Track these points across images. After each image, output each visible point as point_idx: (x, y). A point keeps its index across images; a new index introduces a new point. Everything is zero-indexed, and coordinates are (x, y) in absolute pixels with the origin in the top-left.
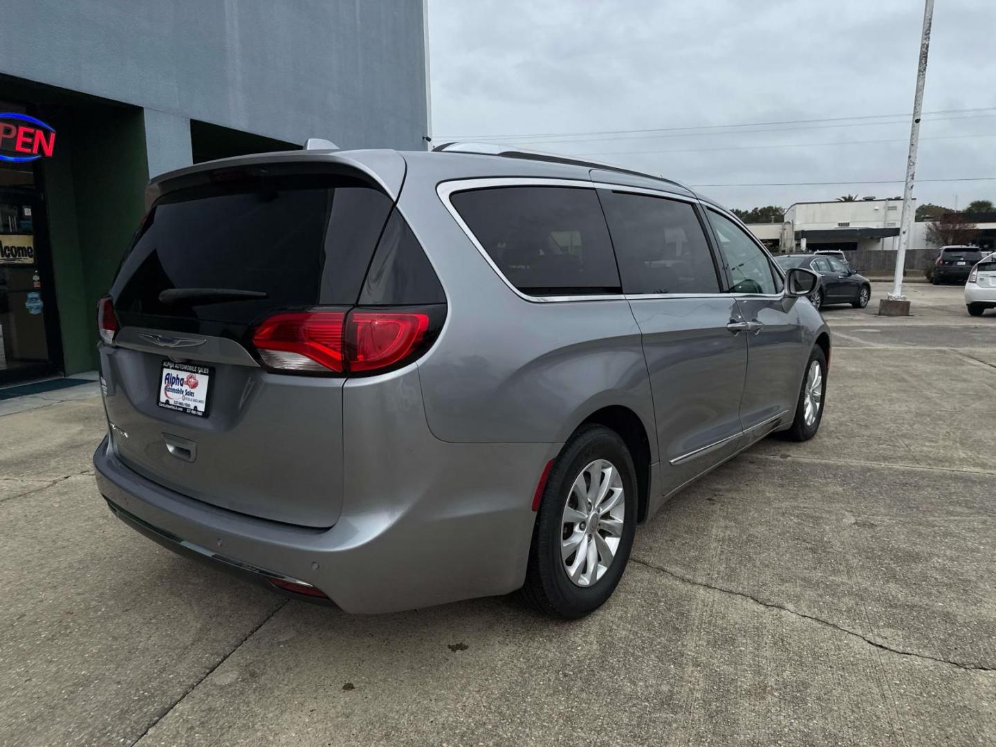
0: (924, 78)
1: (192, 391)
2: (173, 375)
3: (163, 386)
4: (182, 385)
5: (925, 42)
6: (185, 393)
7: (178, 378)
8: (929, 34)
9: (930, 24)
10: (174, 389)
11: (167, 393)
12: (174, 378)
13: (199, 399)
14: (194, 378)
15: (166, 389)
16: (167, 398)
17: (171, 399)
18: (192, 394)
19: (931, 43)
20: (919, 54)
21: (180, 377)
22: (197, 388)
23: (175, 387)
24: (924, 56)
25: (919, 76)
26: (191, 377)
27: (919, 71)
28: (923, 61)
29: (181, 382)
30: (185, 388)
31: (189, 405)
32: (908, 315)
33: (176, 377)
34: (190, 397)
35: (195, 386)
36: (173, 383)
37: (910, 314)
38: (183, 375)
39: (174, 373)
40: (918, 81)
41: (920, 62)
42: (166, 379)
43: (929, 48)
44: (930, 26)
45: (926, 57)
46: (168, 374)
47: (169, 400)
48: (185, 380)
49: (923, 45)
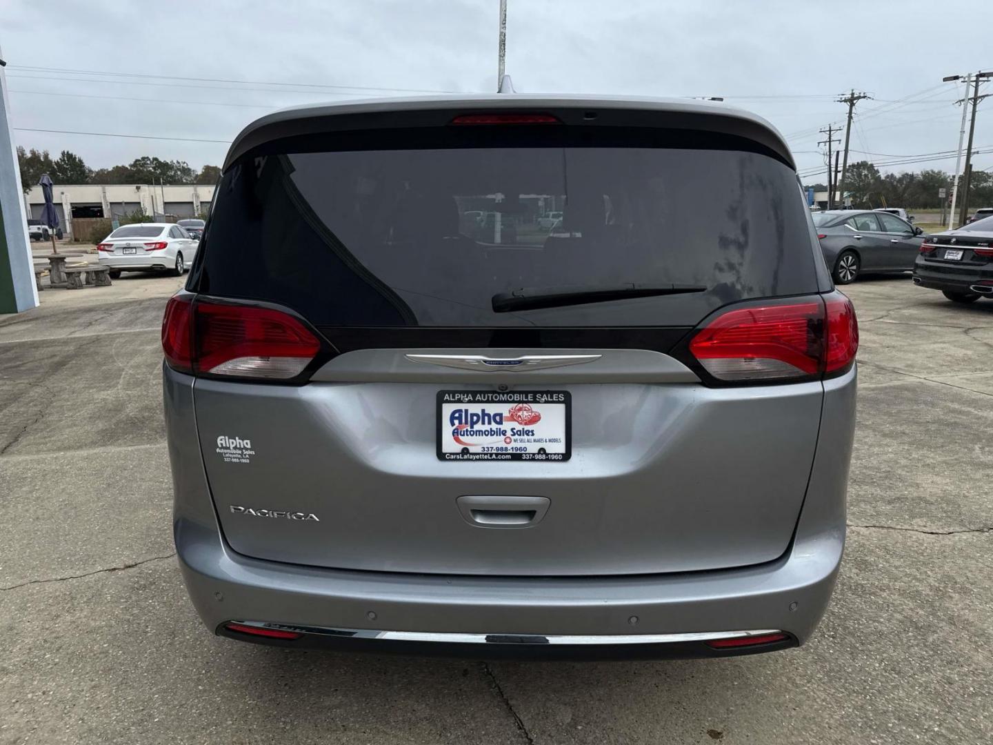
0: (504, 62)
1: (528, 427)
2: (473, 412)
3: (448, 429)
4: (499, 423)
5: (502, 30)
6: (508, 433)
7: (487, 415)
8: (505, 24)
9: (505, 15)
10: (480, 431)
11: (463, 437)
13: (548, 437)
14: (529, 410)
15: (456, 433)
16: (461, 446)
17: (473, 445)
18: (529, 433)
19: (507, 32)
20: (498, 42)
21: (492, 412)
22: (539, 423)
23: (481, 427)
24: (503, 43)
25: (500, 60)
26: (521, 410)
27: (500, 56)
28: (503, 48)
29: (499, 419)
30: (510, 425)
31: (521, 449)
33: (479, 413)
34: (526, 437)
35: (532, 421)
36: (474, 423)
38: (498, 408)
39: (476, 408)
40: (500, 65)
41: (500, 48)
42: (453, 418)
43: (506, 37)
44: (505, 17)
45: (504, 44)
46: (458, 411)
48: (507, 415)
49: (501, 33)
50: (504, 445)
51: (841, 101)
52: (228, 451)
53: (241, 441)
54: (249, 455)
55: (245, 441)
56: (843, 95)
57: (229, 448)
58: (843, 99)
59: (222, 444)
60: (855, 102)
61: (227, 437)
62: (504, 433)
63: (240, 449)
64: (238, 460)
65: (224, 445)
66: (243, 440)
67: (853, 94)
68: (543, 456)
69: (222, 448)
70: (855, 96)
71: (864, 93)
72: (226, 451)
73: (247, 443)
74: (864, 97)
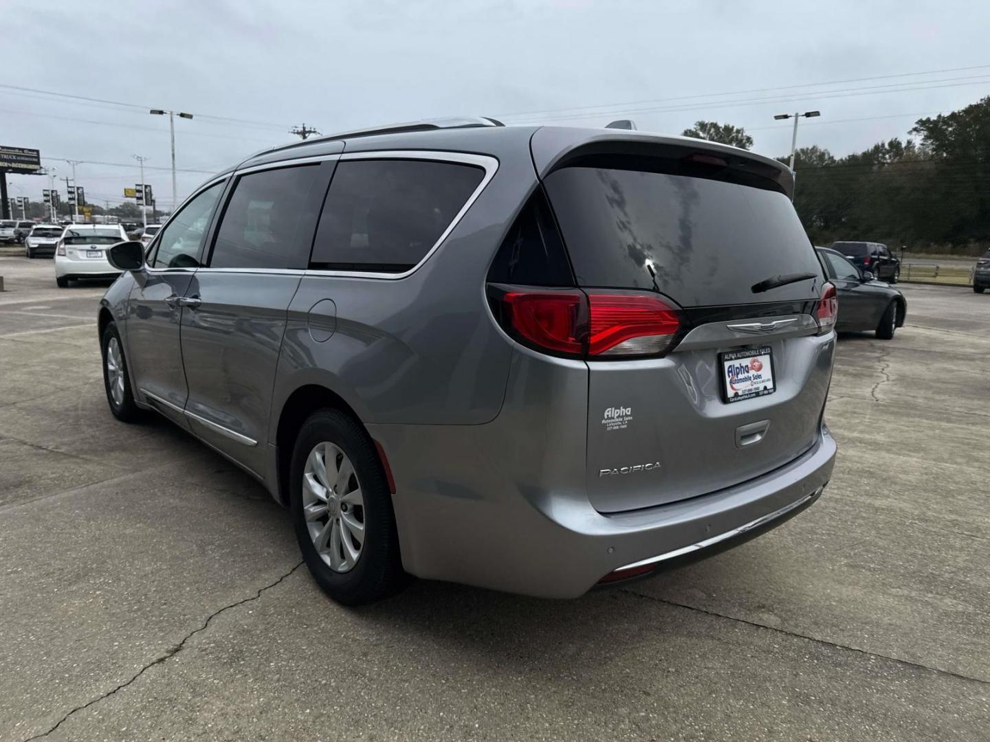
1: (759, 373)
2: (736, 366)
3: (728, 380)
4: (748, 372)
6: (752, 378)
7: (742, 367)
10: (741, 379)
11: (734, 385)
12: (737, 368)
13: (766, 379)
14: (757, 361)
15: (731, 382)
16: (734, 392)
17: (738, 390)
18: (759, 377)
21: (744, 365)
22: (763, 369)
23: (741, 376)
26: (754, 361)
29: (746, 369)
30: (752, 373)
31: (758, 388)
32: (3, 291)
33: (739, 366)
34: (759, 380)
35: (760, 368)
36: (738, 374)
37: (5, 289)
38: (746, 362)
39: (737, 363)
42: (729, 372)
46: (730, 366)
47: (738, 392)
48: (750, 366)
50: (750, 387)
51: (294, 133)
52: (612, 420)
53: (624, 410)
54: (628, 421)
55: (627, 409)
56: (296, 127)
57: (613, 418)
58: (296, 131)
59: (608, 415)
60: (307, 135)
61: (613, 409)
62: (750, 378)
63: (623, 417)
64: (618, 427)
65: (610, 416)
66: (625, 409)
67: (304, 128)
68: (766, 392)
69: (608, 418)
70: (307, 130)
71: (314, 129)
72: (609, 421)
73: (628, 411)
74: (314, 132)
